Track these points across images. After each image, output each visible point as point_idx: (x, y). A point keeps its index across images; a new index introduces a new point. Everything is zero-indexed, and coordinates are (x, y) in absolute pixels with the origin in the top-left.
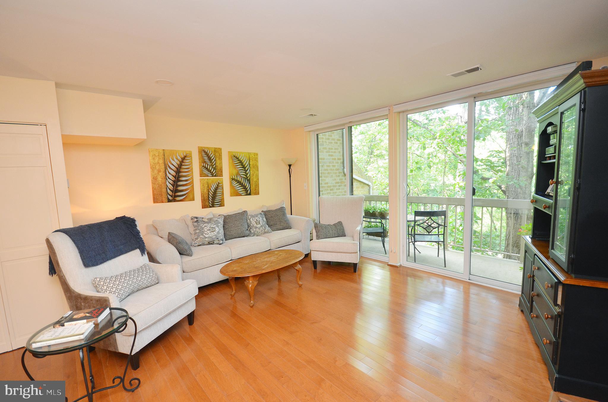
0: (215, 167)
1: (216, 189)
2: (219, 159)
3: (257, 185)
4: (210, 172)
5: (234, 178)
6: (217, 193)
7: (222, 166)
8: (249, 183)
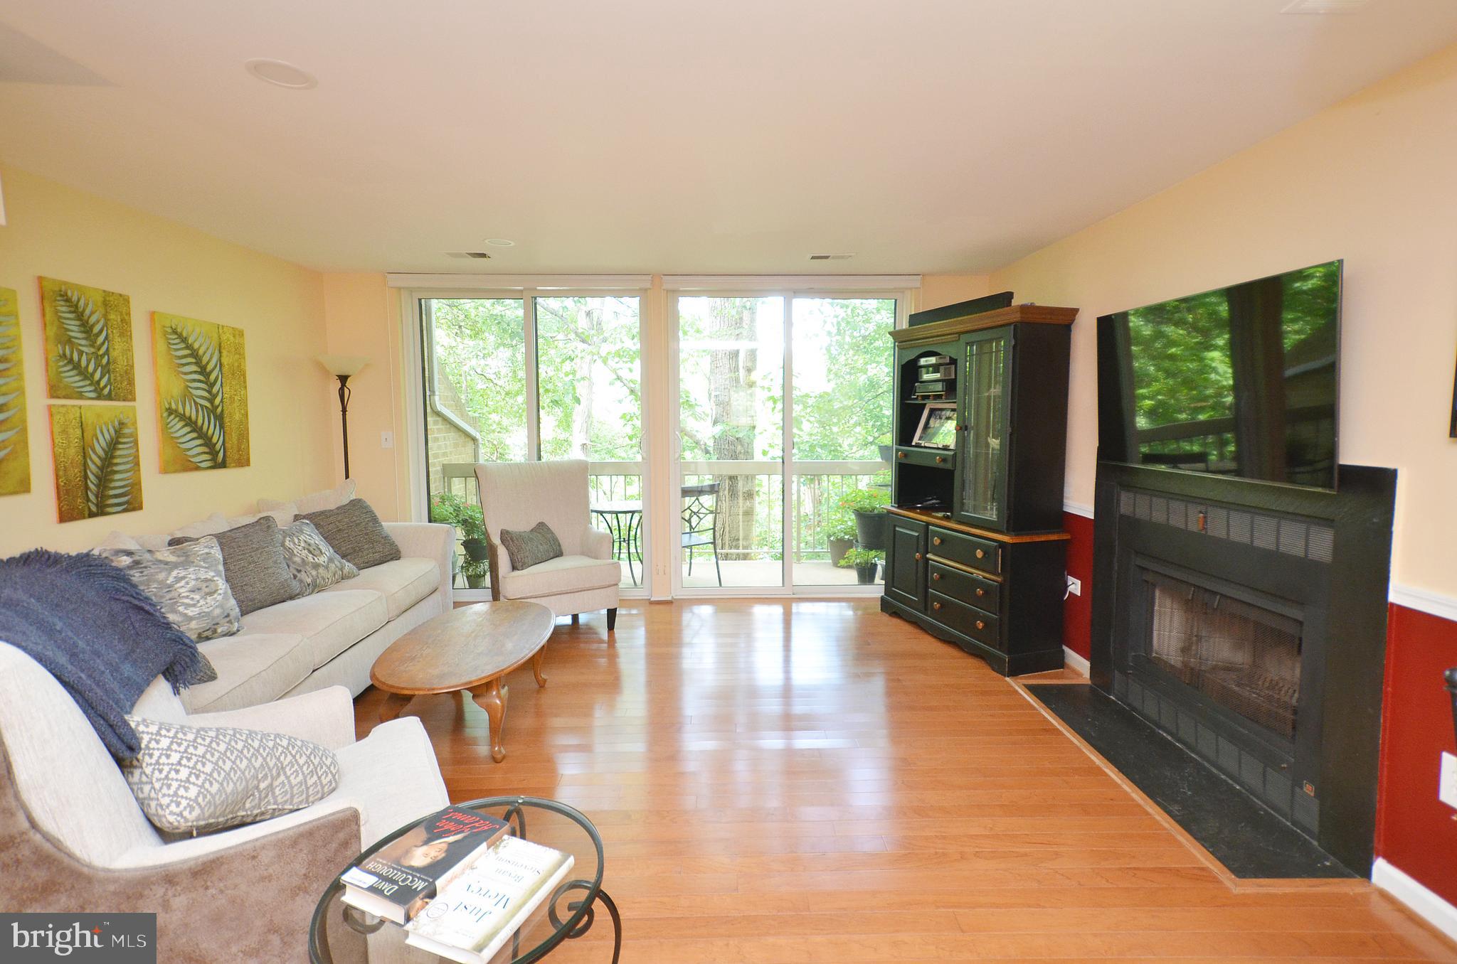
0: (108, 362)
1: (113, 445)
2: (120, 336)
3: (244, 436)
4: (88, 382)
5: (174, 407)
6: (115, 461)
7: (131, 363)
8: (222, 427)
